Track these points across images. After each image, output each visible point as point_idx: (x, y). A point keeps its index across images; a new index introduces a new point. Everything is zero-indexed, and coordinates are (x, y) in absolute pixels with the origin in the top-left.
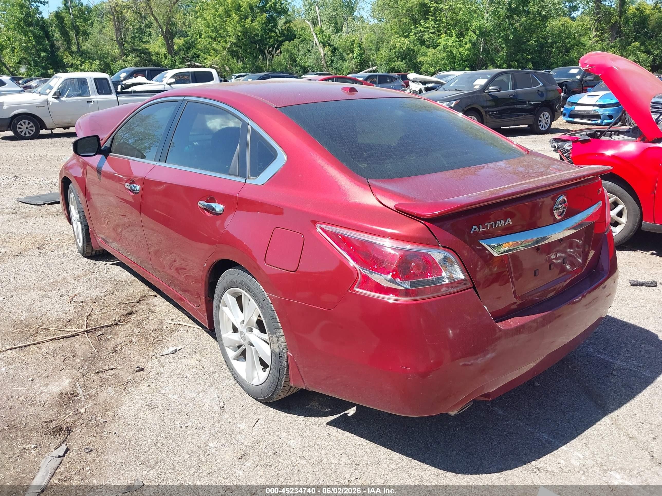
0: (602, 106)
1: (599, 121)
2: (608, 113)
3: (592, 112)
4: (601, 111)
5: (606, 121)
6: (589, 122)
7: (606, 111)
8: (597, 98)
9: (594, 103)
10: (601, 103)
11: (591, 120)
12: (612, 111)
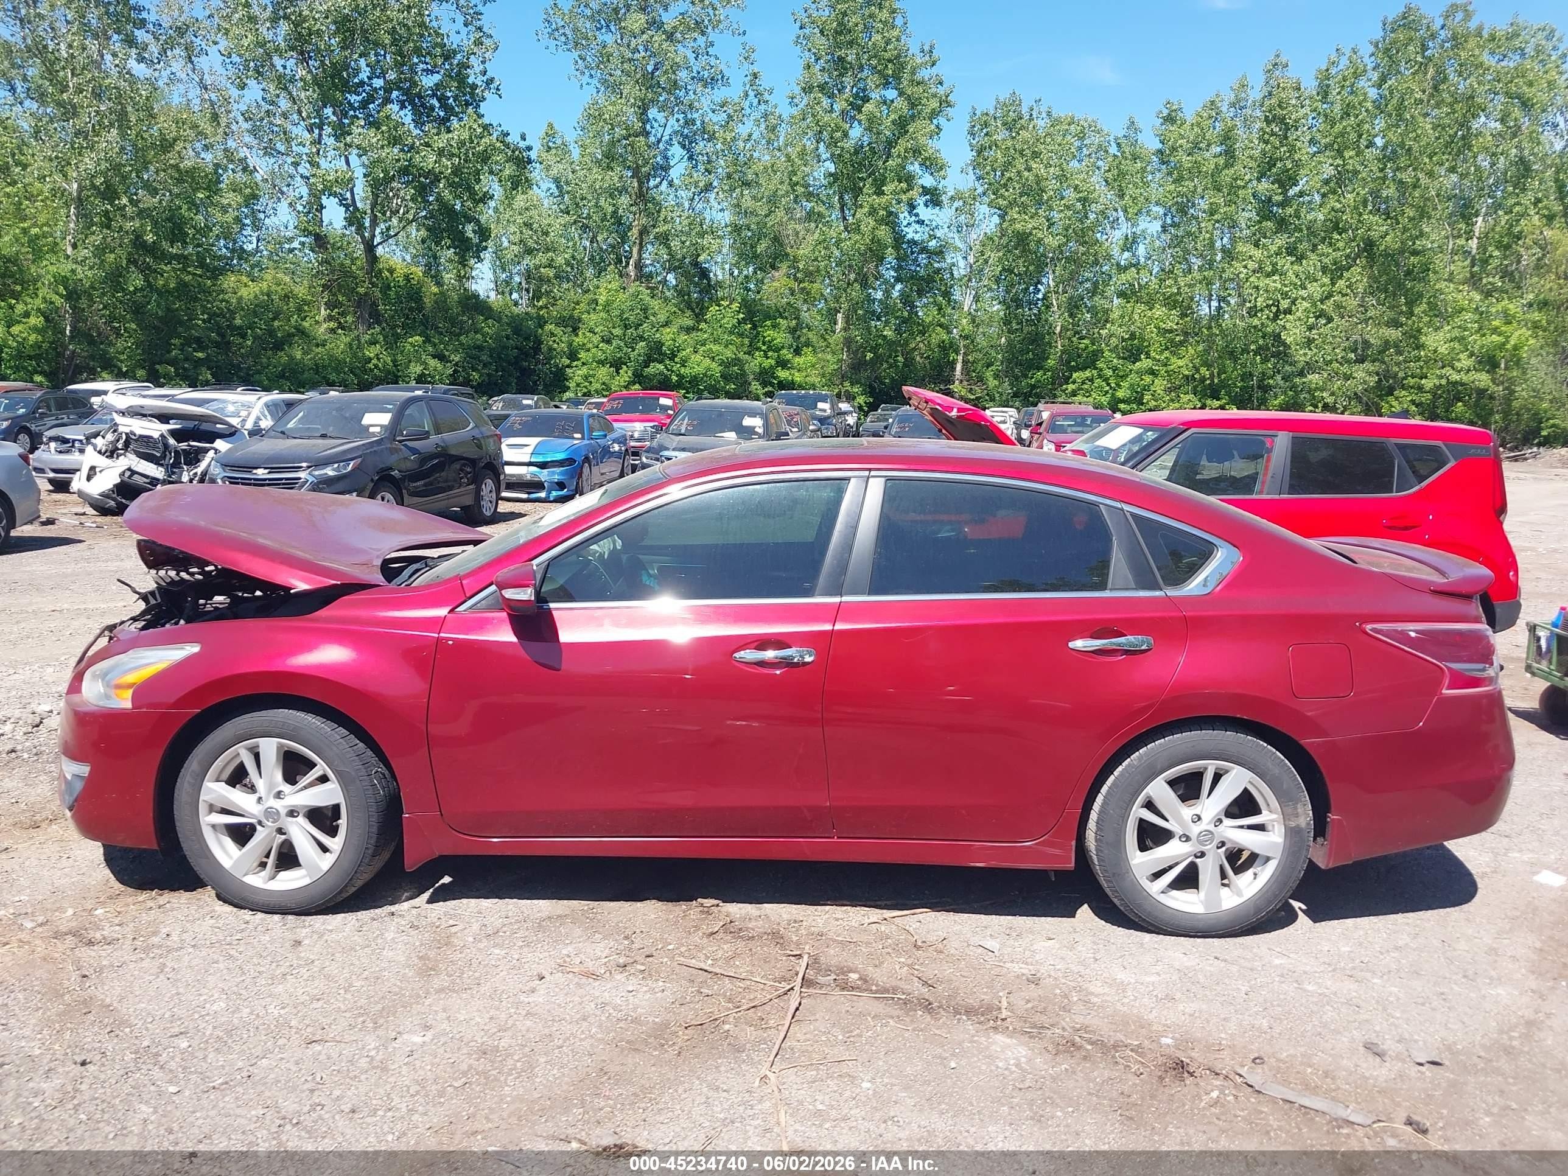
0: (543, 466)
1: (543, 495)
2: (556, 478)
3: (529, 477)
4: (544, 475)
5: (554, 494)
6: (525, 496)
7: (553, 473)
8: (530, 450)
9: (526, 459)
10: (540, 459)
11: (529, 493)
12: (561, 474)
